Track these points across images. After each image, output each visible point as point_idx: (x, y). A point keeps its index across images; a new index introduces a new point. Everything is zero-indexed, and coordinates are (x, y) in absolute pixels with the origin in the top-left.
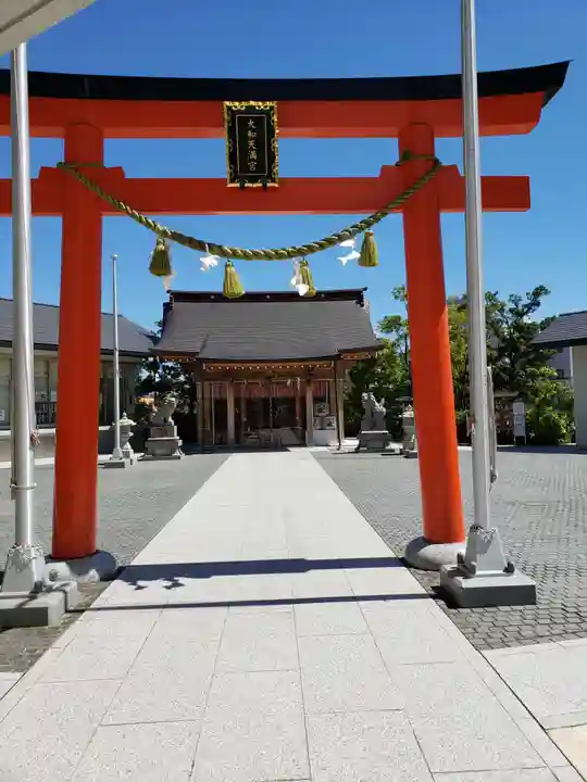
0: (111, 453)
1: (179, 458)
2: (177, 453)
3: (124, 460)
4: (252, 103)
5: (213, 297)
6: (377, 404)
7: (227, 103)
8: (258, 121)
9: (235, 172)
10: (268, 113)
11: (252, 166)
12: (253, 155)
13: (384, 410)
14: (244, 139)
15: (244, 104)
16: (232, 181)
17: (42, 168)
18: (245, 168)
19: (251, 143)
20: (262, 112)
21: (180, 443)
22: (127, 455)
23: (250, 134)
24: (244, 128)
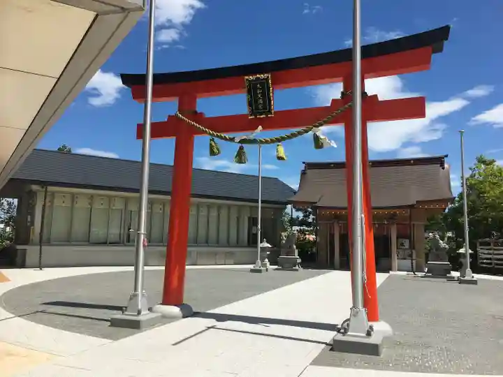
0: (255, 264)
1: (297, 270)
2: (297, 267)
3: (262, 268)
4: (258, 76)
5: (332, 165)
6: (441, 241)
7: (246, 77)
8: (262, 84)
9: (252, 110)
10: (267, 79)
11: (260, 107)
12: (261, 101)
13: (447, 247)
14: (256, 94)
15: (255, 77)
16: (251, 115)
17: (169, 116)
18: (257, 108)
19: (259, 96)
20: (264, 79)
21: (299, 261)
22: (264, 265)
23: (258, 92)
24: (255, 89)
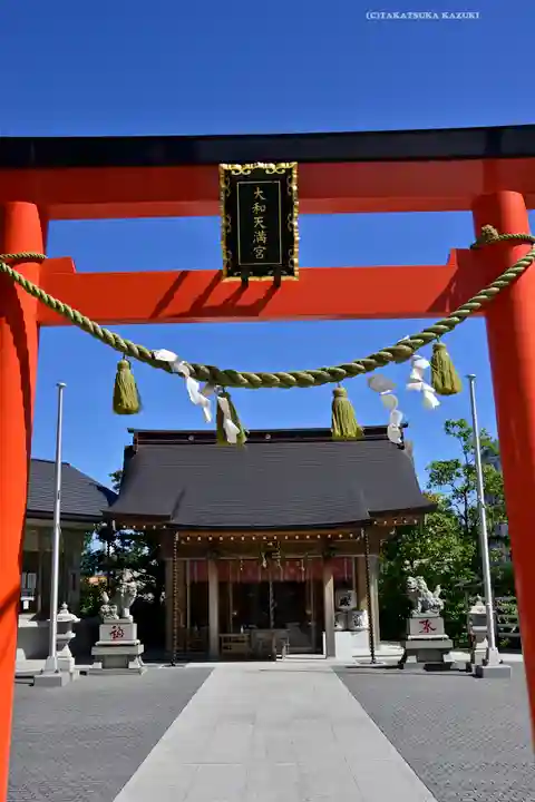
3: (61, 673)
4: (261, 165)
7: (225, 166)
8: (269, 191)
9: (234, 260)
10: (289, 171)
11: (260, 252)
12: (262, 237)
14: (248, 216)
15: (249, 166)
16: (230, 274)
18: (248, 254)
19: (258, 221)
20: (275, 176)
23: (256, 208)
24: (249, 200)
